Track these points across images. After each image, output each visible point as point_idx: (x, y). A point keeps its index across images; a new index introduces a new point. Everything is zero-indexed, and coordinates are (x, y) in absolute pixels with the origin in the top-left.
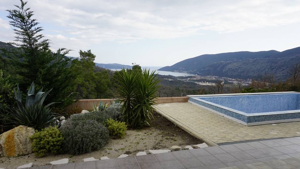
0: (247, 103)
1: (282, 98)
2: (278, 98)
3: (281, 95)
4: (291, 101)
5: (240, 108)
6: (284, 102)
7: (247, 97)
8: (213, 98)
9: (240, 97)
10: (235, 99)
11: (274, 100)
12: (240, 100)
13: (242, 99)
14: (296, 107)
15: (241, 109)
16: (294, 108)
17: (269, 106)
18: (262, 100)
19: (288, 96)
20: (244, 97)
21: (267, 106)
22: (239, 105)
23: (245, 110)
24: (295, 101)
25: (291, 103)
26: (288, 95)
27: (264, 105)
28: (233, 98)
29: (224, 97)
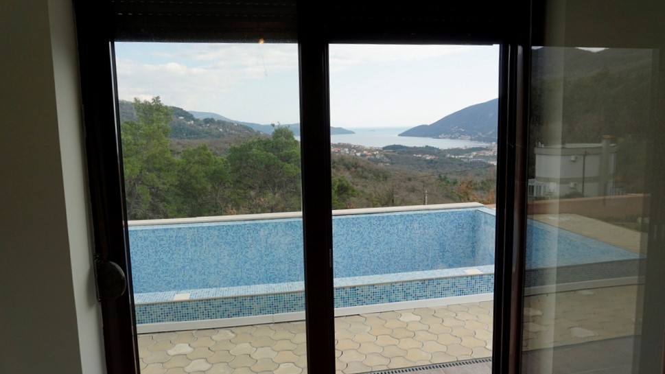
0: (287, 241)
1: (416, 225)
2: (400, 226)
3: (411, 216)
4: (453, 233)
5: (265, 258)
6: (427, 236)
7: (287, 224)
8: (166, 230)
9: (261, 226)
10: (243, 231)
11: (388, 232)
12: (262, 233)
13: (267, 232)
14: (471, 249)
15: (268, 259)
16: (463, 252)
17: (371, 249)
18: (342, 233)
19: (437, 218)
20: (275, 226)
21: (361, 250)
22: (259, 247)
23: (281, 262)
24: (466, 233)
25: (453, 238)
26: (439, 215)
27: (351, 248)
28: (234, 229)
29: (203, 228)
